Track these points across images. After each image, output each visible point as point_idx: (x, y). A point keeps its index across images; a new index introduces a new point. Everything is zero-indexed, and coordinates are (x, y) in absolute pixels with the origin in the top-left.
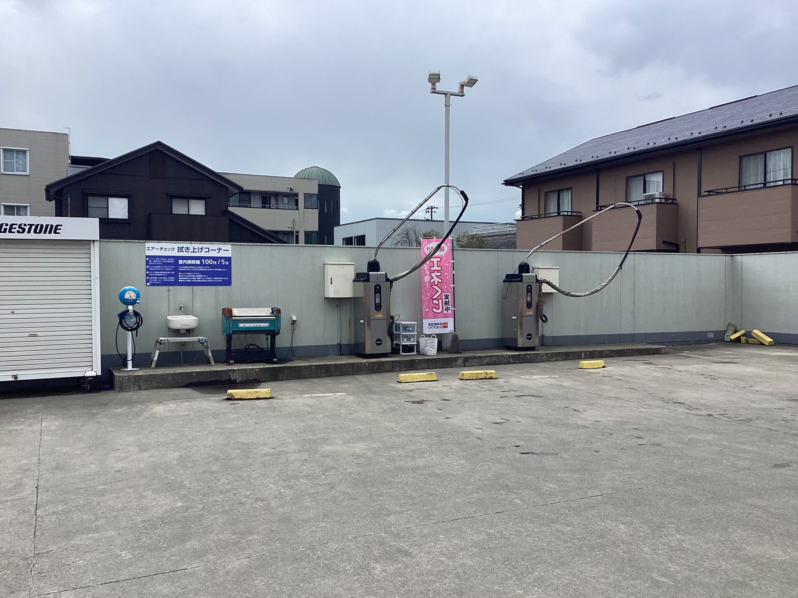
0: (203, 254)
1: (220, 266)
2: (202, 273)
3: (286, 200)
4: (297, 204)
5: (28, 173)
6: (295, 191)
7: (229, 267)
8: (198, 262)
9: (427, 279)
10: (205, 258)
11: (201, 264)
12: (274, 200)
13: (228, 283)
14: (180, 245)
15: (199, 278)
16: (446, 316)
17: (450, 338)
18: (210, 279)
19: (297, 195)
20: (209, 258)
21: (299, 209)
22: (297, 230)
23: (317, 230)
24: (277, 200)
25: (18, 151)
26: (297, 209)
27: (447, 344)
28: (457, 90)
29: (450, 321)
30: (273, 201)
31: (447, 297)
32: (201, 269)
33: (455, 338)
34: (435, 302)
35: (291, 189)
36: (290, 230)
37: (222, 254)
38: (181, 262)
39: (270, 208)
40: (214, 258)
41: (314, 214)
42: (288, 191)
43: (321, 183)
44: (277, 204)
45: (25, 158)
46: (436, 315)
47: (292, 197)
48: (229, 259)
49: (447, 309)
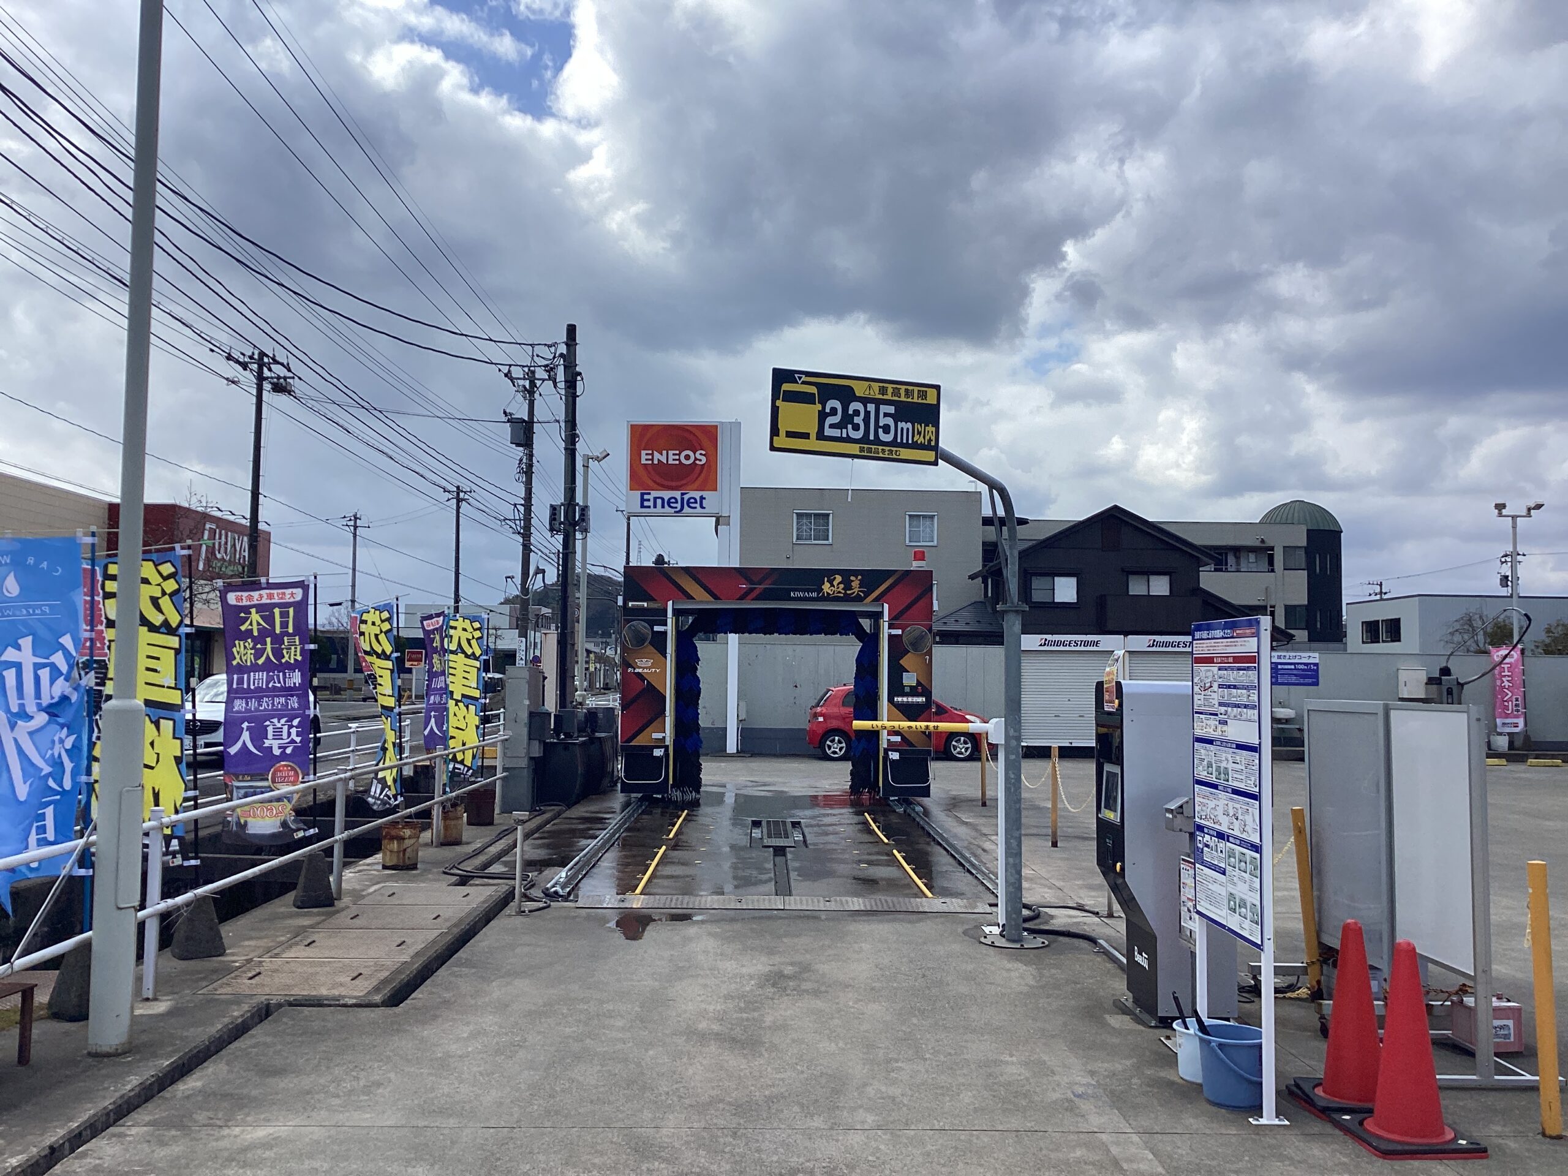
0: (1296, 661)
1: (1310, 670)
2: (1296, 675)
3: (1252, 557)
4: (1271, 562)
5: (935, 543)
6: (1269, 543)
7: (1317, 671)
8: (1293, 667)
9: (1498, 682)
10: (1298, 664)
11: (1295, 669)
12: (1233, 558)
13: (1316, 684)
14: (1279, 654)
15: (1294, 679)
16: (1517, 717)
17: (1522, 737)
18: (1302, 681)
19: (1272, 549)
20: (1301, 664)
21: (1276, 570)
22: (1273, 603)
23: (1306, 603)
24: (1238, 558)
25: (924, 517)
26: (1273, 571)
27: (1518, 743)
28: (1524, 512)
29: (1521, 722)
30: (1231, 559)
31: (1517, 700)
32: (1295, 672)
33: (1526, 736)
34: (1506, 704)
35: (1263, 541)
36: (1262, 603)
37: (1311, 661)
38: (1279, 667)
39: (1227, 571)
40: (1305, 664)
41: (1301, 578)
42: (1258, 544)
43: (1310, 528)
44: (1238, 564)
45: (933, 524)
46: (1507, 716)
47: (1265, 552)
48: (1316, 665)
49: (1518, 711)
